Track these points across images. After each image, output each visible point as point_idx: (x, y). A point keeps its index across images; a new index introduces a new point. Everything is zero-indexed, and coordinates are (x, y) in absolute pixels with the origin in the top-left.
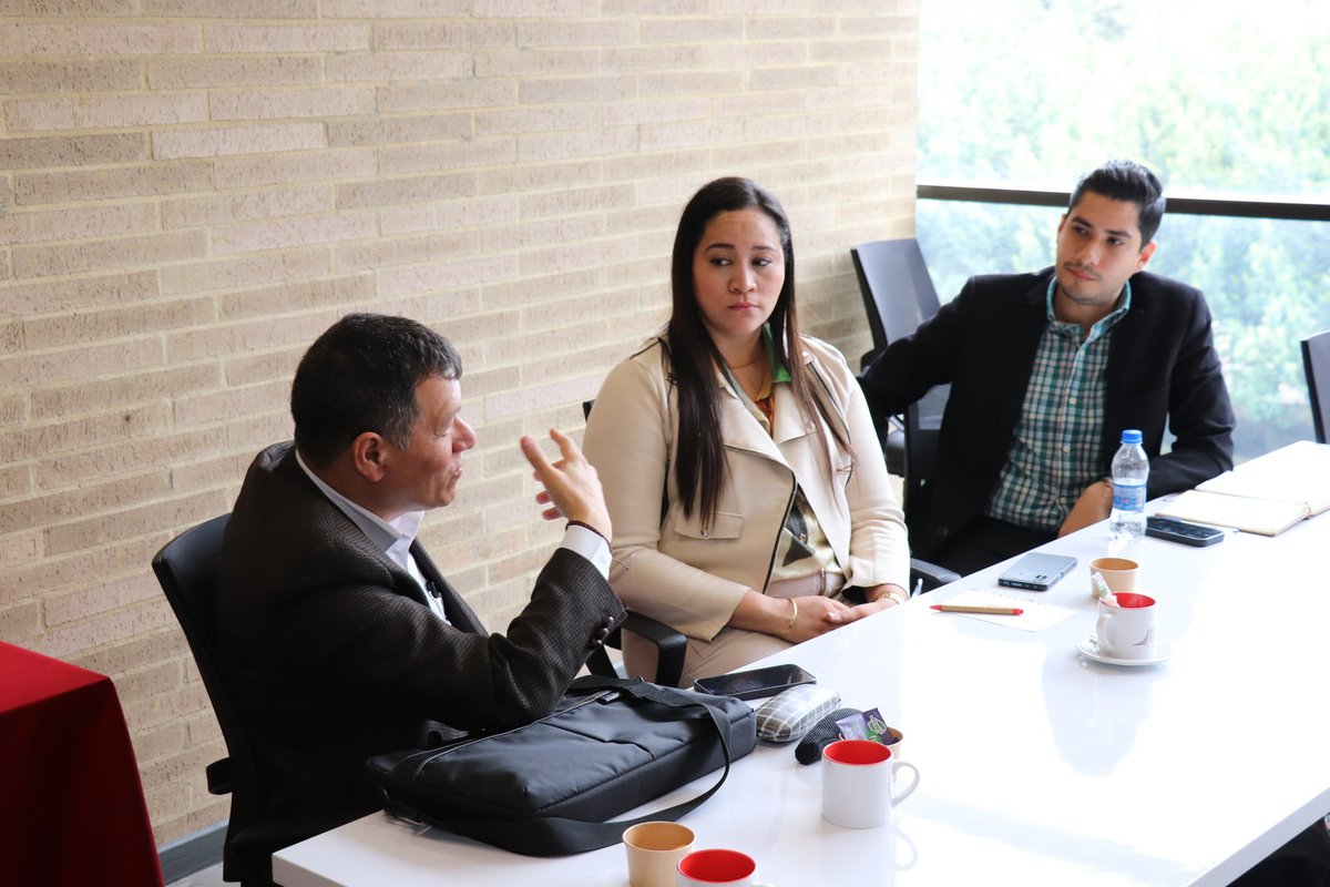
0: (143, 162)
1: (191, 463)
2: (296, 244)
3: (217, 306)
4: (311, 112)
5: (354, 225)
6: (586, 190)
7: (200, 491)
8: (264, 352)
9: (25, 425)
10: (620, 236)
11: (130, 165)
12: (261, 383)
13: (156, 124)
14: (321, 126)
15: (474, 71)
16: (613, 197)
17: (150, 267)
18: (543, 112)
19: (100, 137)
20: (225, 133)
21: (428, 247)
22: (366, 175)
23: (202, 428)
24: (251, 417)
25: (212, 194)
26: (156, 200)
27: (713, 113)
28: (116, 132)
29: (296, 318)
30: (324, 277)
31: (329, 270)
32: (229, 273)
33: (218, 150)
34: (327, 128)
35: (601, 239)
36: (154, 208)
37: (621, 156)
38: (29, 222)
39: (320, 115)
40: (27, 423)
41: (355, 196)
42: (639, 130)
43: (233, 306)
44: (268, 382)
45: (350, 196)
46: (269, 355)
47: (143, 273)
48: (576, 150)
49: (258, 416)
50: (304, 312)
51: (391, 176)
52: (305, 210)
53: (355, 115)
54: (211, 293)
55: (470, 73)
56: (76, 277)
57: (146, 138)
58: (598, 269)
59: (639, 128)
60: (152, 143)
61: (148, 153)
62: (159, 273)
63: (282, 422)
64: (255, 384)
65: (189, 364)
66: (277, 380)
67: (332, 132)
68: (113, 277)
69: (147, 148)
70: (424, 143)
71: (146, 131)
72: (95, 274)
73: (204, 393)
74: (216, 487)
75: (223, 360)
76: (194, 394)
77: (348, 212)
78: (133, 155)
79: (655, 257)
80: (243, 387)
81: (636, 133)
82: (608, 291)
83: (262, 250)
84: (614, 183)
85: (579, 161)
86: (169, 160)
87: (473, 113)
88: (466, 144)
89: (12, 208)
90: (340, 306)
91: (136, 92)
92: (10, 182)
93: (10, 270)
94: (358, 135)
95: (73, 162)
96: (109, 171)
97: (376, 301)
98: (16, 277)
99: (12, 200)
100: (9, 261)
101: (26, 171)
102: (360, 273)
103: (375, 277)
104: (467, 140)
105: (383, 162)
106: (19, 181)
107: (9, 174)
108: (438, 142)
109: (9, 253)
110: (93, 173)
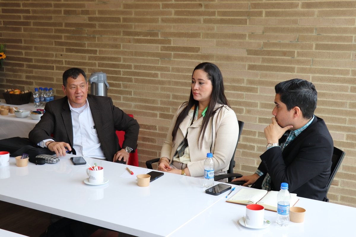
0: (199, 53)
2: (235, 76)
4: (242, 46)
5: (252, 74)
6: (342, 78)
9: (170, 100)
11: (197, 54)
13: (203, 46)
14: (245, 50)
15: (298, 39)
18: (325, 53)
19: (191, 47)
20: (219, 49)
22: (259, 63)
28: (194, 47)
30: (242, 85)
31: (244, 84)
33: (217, 53)
34: (247, 50)
35: (348, 93)
38: (175, 62)
39: (245, 47)
40: (171, 99)
41: (253, 67)
45: (251, 67)
48: (338, 65)
51: (265, 64)
52: (239, 69)
53: (255, 48)
55: (296, 40)
56: (183, 74)
57: (201, 48)
58: (345, 102)
60: (201, 50)
61: (201, 52)
67: (250, 52)
69: (200, 50)
71: (201, 47)
72: (187, 74)
77: (251, 71)
78: (197, 51)
82: (349, 109)
85: (340, 69)
86: (205, 53)
87: (296, 51)
88: (292, 59)
89: (172, 59)
90: (246, 93)
91: (199, 39)
92: (172, 54)
93: (171, 70)
94: (256, 53)
95: (185, 52)
96: (191, 54)
97: (257, 94)
98: (172, 72)
99: (172, 57)
100: (171, 69)
101: (175, 52)
102: (253, 86)
103: (257, 88)
104: (293, 58)
105: (264, 60)
106: (174, 54)
107: (172, 53)
108: (282, 57)
109: (171, 67)
110: (188, 54)
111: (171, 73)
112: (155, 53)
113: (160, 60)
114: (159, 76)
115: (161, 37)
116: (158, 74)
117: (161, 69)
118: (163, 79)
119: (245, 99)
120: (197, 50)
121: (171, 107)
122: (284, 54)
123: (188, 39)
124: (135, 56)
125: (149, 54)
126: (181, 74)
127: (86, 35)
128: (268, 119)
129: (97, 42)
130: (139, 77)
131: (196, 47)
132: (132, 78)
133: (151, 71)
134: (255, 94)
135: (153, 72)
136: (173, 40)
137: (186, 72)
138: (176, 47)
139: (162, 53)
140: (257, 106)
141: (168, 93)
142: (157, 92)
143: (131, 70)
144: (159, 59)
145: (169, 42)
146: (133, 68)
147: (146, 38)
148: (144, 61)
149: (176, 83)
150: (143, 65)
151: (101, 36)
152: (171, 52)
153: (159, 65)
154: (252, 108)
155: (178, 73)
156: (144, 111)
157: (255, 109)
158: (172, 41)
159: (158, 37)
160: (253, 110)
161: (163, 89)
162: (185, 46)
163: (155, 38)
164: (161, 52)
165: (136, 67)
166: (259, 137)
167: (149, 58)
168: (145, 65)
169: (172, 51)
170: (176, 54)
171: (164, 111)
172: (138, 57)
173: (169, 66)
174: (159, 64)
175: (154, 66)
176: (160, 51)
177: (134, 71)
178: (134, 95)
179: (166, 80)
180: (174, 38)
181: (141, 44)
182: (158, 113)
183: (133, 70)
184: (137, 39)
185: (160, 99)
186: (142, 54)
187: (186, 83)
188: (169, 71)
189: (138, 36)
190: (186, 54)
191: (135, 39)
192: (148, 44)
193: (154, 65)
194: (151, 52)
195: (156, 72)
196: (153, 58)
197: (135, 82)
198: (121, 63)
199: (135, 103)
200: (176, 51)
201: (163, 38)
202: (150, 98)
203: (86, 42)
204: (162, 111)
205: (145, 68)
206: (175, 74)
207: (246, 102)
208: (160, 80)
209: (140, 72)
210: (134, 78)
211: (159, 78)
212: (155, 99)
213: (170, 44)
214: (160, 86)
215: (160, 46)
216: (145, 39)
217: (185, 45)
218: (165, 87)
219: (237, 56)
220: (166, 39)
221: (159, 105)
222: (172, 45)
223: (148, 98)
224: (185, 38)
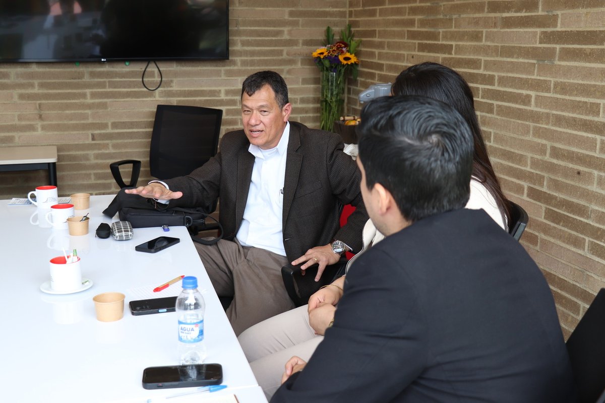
56: (571, 98)
62: (602, 105)
89: (557, 62)
92: (558, 50)
93: (552, 89)
95: (579, 43)
96: (591, 49)
98: (553, 93)
99: (557, 58)
100: (552, 85)
107: (558, 47)
109: (553, 82)
110: (585, 49)
111: (552, 96)
112: (531, 48)
113: (536, 65)
114: (533, 101)
115: (543, 10)
116: (532, 96)
117: (537, 85)
118: (539, 109)
121: (546, 175)
123: (589, 10)
124: (501, 56)
125: (520, 52)
126: (567, 97)
127: (441, 17)
129: (453, 29)
130: (504, 104)
131: (601, 29)
132: (493, 104)
133: (521, 89)
135: (524, 92)
136: (562, 15)
137: (576, 95)
138: (566, 31)
139: (541, 48)
141: (544, 142)
142: (527, 138)
143: (493, 88)
144: (535, 62)
145: (555, 20)
146: (496, 84)
147: (519, 14)
148: (514, 67)
149: (559, 120)
150: (510, 77)
151: (460, 15)
152: (555, 46)
153: (533, 77)
155: (563, 97)
158: (559, 19)
159: (539, 11)
161: (538, 132)
162: (581, 29)
163: (533, 14)
164: (540, 46)
165: (502, 81)
167: (521, 60)
168: (513, 75)
169: (558, 43)
170: (563, 48)
171: (535, 184)
172: (505, 59)
173: (550, 79)
174: (534, 74)
175: (527, 79)
176: (538, 45)
177: (498, 88)
179: (543, 110)
180: (563, 12)
181: (511, 30)
182: (525, 185)
183: (496, 87)
184: (506, 18)
185: (531, 155)
186: (511, 51)
187: (574, 119)
188: (548, 90)
189: (508, 12)
190: (581, 50)
192: (520, 27)
193: (527, 77)
194: (525, 46)
195: (529, 92)
196: (526, 61)
197: (498, 114)
198: (481, 71)
200: (564, 44)
201: (546, 13)
202: (517, 151)
203: (441, 30)
204: (531, 182)
205: (513, 82)
206: (558, 98)
208: (533, 111)
209: (506, 92)
211: (533, 107)
212: (523, 154)
213: (556, 26)
214: (532, 125)
215: (539, 30)
216: (518, 17)
218: (540, 127)
220: (550, 14)
221: (528, 169)
222: (559, 28)
224: (583, 10)
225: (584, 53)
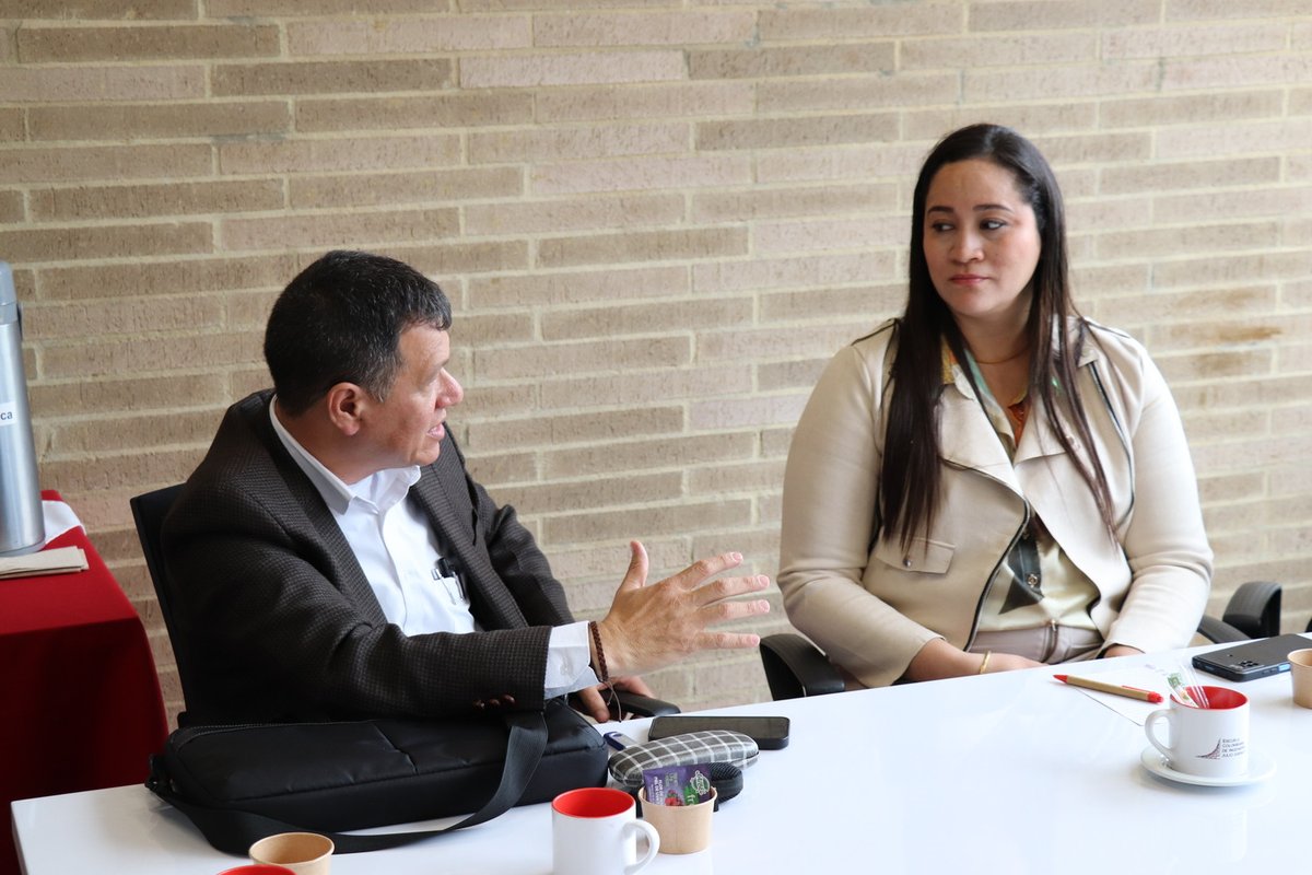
0: (447, 90)
1: (492, 419)
2: (640, 188)
3: (532, 251)
4: (666, 39)
5: (720, 169)
6: (1070, 139)
7: (502, 452)
8: (591, 305)
10: (1123, 197)
11: (432, 93)
12: (586, 340)
13: (465, 50)
14: (680, 56)
16: (1112, 148)
17: (451, 204)
18: (1005, 41)
19: (397, 63)
20: (552, 61)
21: (822, 200)
22: (741, 112)
23: (507, 383)
24: (571, 377)
25: (531, 127)
26: (462, 132)
27: (1292, 42)
28: (417, 57)
29: (636, 271)
30: (676, 226)
31: (683, 219)
32: (550, 216)
33: (542, 79)
34: (688, 57)
35: (1091, 199)
36: (458, 140)
37: (1130, 97)
38: (309, 149)
39: (679, 42)
41: (722, 135)
42: (1161, 64)
43: (553, 253)
44: (595, 339)
45: (715, 136)
46: (598, 310)
47: (441, 210)
48: (1055, 90)
49: (582, 376)
50: (648, 264)
51: (775, 114)
52: (653, 150)
53: (726, 43)
54: (525, 237)
56: (360, 210)
57: (453, 65)
58: (1085, 236)
59: (1161, 62)
60: (459, 70)
61: (455, 81)
62: (461, 211)
63: (612, 386)
64: (578, 341)
65: (495, 312)
66: (607, 338)
67: (696, 63)
68: (405, 212)
69: (453, 75)
70: (824, 77)
71: (453, 57)
72: (384, 208)
73: (513, 345)
74: (523, 449)
75: (538, 312)
76: (499, 345)
77: (711, 154)
78: (436, 82)
79: (1180, 225)
80: (562, 342)
81: (1157, 68)
82: (1099, 264)
83: (594, 192)
84: (1116, 131)
85: (1060, 102)
86: (478, 88)
87: (898, 43)
88: (885, 78)
89: (292, 134)
90: (697, 260)
91: (443, 14)
92: (291, 107)
93: (286, 199)
94: (730, 65)
95: (364, 89)
96: (405, 100)
97: (747, 258)
98: (293, 207)
99: (292, 127)
100: (285, 189)
101: (310, 97)
102: (725, 224)
103: (746, 230)
104: (887, 73)
105: (765, 97)
106: (301, 107)
107: (290, 100)
108: (844, 76)
109: (286, 182)
110: (387, 101)
111: (293, 214)
112: (180, 107)
113: (214, 149)
114: (217, 237)
115: (209, 14)
116: (211, 226)
117: (227, 198)
118: (243, 254)
119: (693, 291)
120: (436, 71)
122: (853, 58)
123: (381, 16)
125: (135, 120)
126: (348, 210)
128: (798, 363)
130: (81, 262)
131: (428, 56)
132: (26, 271)
133: (159, 213)
134: (734, 259)
135: (174, 220)
136: (290, 26)
138: (314, 64)
139: (224, 106)
140: (750, 315)
142: (210, 330)
143: (17, 227)
144: (208, 141)
145: (265, 39)
146: (28, 214)
147: (105, 23)
150: (100, 190)
152: (278, 98)
153: (206, 179)
154: (729, 329)
155: (334, 211)
156: (126, 452)
157: (742, 328)
158: (281, 36)
159: (194, 16)
160: (733, 335)
162: (364, 59)
163: (173, 23)
164: (216, 100)
165: (49, 203)
166: (765, 456)
167: (140, 141)
168: (111, 183)
169: (288, 91)
170: (311, 103)
172: (62, 144)
173: (275, 176)
174: (207, 172)
175: (178, 187)
176: (209, 98)
177: (40, 226)
178: (46, 371)
179: (265, 253)
180: (292, 19)
181: (76, 65)
183: (30, 222)
184: (44, 32)
185: (233, 368)
186: (92, 121)
188: (276, 203)
189: (49, 16)
190: (372, 104)
191: (31, 33)
192: (122, 58)
193: (178, 181)
194: (151, 103)
195: (194, 218)
196: (166, 141)
197: (54, 294)
199: (56, 420)
200: (312, 91)
201: (226, 22)
202: (167, 374)
205: (115, 201)
206: (313, 218)
207: (700, 302)
208: (221, 261)
209: (86, 230)
210: (45, 272)
211: (220, 251)
212: (196, 372)
213: (275, 51)
214: (226, 295)
215: (206, 65)
216: (107, 29)
217: (362, 53)
218: (260, 294)
219: (640, 86)
220: (246, 23)
222: (285, 57)
223: (149, 375)
224: (362, 16)
225: (386, 111)
